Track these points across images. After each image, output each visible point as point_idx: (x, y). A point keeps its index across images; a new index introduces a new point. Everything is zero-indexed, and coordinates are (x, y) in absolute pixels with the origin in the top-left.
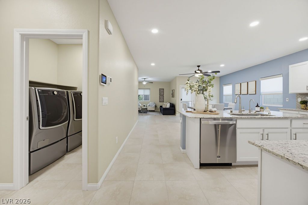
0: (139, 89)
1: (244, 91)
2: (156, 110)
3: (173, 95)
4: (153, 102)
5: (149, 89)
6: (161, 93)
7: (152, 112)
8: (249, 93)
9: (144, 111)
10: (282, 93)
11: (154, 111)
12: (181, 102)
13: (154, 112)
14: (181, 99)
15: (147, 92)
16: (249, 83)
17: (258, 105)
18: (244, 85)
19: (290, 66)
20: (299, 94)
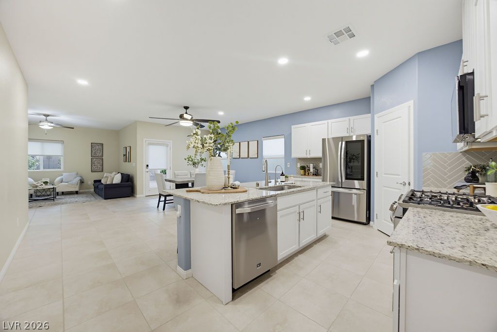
0: (30, 140)
1: (244, 154)
2: (81, 191)
3: (127, 157)
4: (74, 173)
5: (62, 142)
6: (95, 153)
7: (71, 196)
8: (250, 156)
9: (44, 196)
10: (283, 156)
11: (77, 193)
12: (147, 170)
13: (76, 196)
14: (147, 166)
15: (54, 150)
16: (250, 142)
17: (283, 173)
18: (244, 145)
19: (293, 127)
20: (299, 159)
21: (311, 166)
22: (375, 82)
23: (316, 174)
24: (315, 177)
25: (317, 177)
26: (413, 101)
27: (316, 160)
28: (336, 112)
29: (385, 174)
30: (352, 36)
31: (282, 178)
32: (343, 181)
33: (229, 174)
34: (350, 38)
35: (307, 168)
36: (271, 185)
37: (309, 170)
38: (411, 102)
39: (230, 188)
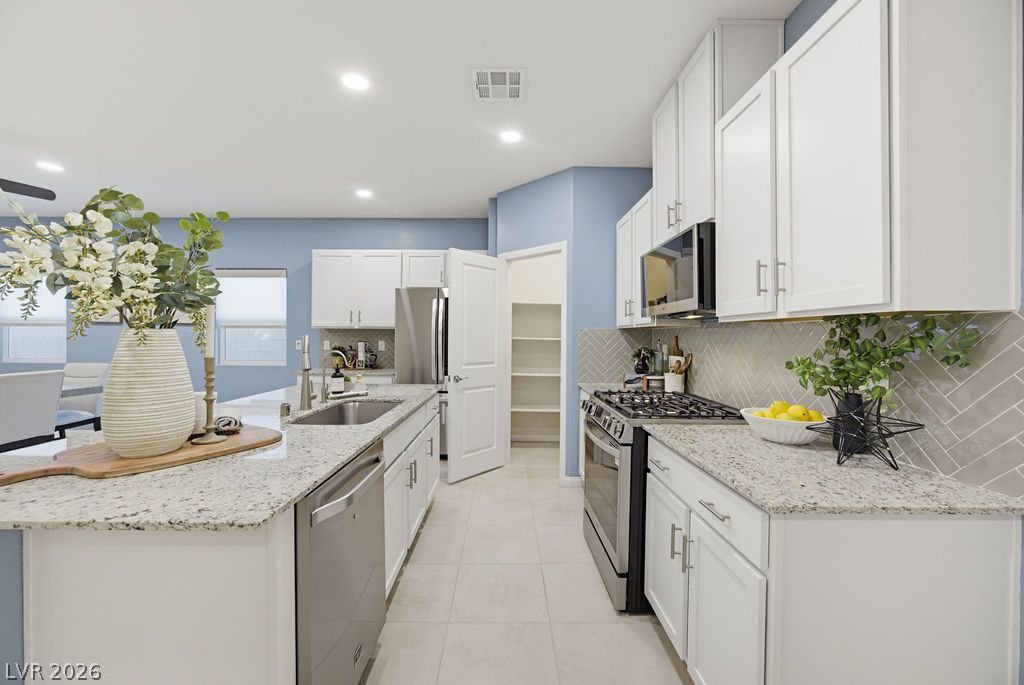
19: (315, 252)
20: (327, 330)
21: (361, 346)
23: (372, 365)
24: (368, 372)
25: (375, 372)
26: (565, 242)
27: (370, 334)
28: (405, 235)
30: (515, 94)
31: (338, 384)
32: (441, 377)
33: (209, 389)
34: (510, 97)
35: (351, 352)
36: (318, 405)
37: (355, 356)
38: (563, 245)
39: (215, 437)
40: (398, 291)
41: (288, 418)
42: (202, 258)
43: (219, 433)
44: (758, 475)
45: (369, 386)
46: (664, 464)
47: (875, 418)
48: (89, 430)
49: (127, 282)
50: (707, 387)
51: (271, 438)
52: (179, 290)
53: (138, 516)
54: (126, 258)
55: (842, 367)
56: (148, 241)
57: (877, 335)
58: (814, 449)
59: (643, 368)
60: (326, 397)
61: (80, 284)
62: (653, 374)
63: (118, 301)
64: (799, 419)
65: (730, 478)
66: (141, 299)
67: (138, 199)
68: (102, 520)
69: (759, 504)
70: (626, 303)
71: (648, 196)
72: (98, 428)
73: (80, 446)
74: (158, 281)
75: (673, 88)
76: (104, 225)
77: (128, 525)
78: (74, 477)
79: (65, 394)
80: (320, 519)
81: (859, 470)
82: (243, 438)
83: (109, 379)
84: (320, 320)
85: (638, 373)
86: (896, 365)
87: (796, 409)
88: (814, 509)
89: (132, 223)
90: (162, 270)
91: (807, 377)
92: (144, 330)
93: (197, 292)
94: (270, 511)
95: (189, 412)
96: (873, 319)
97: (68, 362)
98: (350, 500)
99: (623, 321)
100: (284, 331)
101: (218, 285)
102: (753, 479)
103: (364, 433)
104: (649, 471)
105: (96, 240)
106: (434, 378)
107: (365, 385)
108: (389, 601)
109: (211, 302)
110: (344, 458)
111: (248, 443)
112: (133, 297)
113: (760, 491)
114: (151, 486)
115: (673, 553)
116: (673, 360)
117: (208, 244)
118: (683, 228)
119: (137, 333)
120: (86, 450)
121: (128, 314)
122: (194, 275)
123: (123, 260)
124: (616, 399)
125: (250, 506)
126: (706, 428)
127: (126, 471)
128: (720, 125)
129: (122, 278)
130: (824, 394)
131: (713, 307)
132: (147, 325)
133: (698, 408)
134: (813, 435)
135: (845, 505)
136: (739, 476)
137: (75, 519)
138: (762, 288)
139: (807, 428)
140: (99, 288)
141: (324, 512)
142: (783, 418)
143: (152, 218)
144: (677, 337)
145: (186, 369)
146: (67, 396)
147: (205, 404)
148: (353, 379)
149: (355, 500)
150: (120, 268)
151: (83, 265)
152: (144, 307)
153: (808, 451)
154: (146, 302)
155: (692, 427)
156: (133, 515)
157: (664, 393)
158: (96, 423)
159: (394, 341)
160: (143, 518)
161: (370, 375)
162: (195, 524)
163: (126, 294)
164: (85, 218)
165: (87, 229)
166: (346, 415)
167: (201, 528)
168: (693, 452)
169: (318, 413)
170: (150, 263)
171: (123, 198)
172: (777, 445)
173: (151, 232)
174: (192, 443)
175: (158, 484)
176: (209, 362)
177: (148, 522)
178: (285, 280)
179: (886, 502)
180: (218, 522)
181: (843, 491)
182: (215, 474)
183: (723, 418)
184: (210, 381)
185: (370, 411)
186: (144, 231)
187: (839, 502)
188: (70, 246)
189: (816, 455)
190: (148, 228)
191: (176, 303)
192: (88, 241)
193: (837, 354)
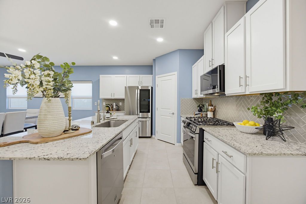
19: (101, 76)
20: (104, 99)
21: (114, 104)
22: (156, 58)
23: (118, 110)
24: (117, 112)
25: (119, 112)
27: (117, 100)
28: (127, 70)
29: (162, 109)
30: (162, 26)
31: (108, 115)
32: (138, 114)
33: (70, 116)
34: (160, 27)
35: (112, 106)
36: (102, 122)
37: (112, 107)
38: (176, 73)
39: (71, 131)
40: (125, 87)
41: (93, 125)
42: (67, 76)
43: (73, 130)
44: (242, 143)
45: (117, 116)
46: (209, 139)
47: (278, 125)
48: (34, 129)
49: (44, 83)
50: (221, 116)
51: (89, 131)
52: (60, 86)
53: (48, 155)
54: (44, 76)
55: (267, 109)
56: (51, 71)
57: (279, 99)
58: (257, 135)
59: (200, 110)
60: (105, 119)
61: (30, 83)
62: (204, 112)
63: (42, 89)
64: (253, 125)
65: (233, 144)
66: (49, 88)
67: (48, 58)
68: (37, 157)
69: (243, 152)
70: (195, 90)
71: (202, 58)
72: (36, 128)
73: (31, 134)
74: (54, 83)
75: (211, 24)
76: (37, 65)
77: (45, 159)
78: (29, 143)
79: (27, 118)
80: (104, 156)
81: (273, 141)
82: (80, 131)
83: (39, 113)
84: (102, 96)
85: (199, 112)
86: (285, 109)
87: (252, 123)
88: (262, 154)
89: (46, 65)
90: (55, 80)
91: (256, 112)
92: (50, 98)
93: (66, 87)
94: (89, 154)
95: (63, 124)
96: (278, 94)
97: (27, 109)
98: (113, 151)
99: (194, 96)
100: (91, 100)
101: (72, 84)
102: (240, 144)
103: (116, 130)
104: (204, 141)
105: (35, 69)
106: (137, 113)
107: (116, 115)
108: (124, 181)
109: (70, 90)
110: (111, 138)
111: (81, 133)
112: (46, 88)
113: (243, 148)
114: (52, 146)
115: (213, 167)
116: (210, 108)
117: (69, 72)
118: (214, 67)
119: (48, 99)
120: (33, 135)
121: (45, 93)
122: (65, 81)
123: (43, 76)
124: (193, 119)
125: (83, 153)
126: (222, 128)
127: (44, 141)
128: (227, 34)
129: (43, 82)
130: (261, 117)
131: (224, 91)
132: (51, 97)
133: (219, 122)
134: (257, 130)
135: (271, 152)
136: (235, 143)
137: (29, 157)
138: (241, 85)
139: (256, 128)
140: (36, 85)
141: (106, 154)
142: (247, 125)
143: (52, 64)
144: (211, 101)
145: (63, 110)
146: (27, 119)
147: (68, 121)
148: (113, 114)
149: (115, 150)
150: (42, 79)
151: (31, 77)
152: (50, 91)
153: (256, 136)
154: (50, 89)
155: (218, 128)
156: (47, 155)
157: (207, 118)
158: (36, 127)
159: (124, 103)
160: (50, 156)
161: (117, 113)
162: (66, 158)
163: (44, 87)
164: (31, 63)
165: (32, 67)
166: (111, 124)
167: (68, 159)
168: (220, 136)
169: (102, 124)
170: (51, 77)
171: (43, 58)
172: (245, 134)
173: (52, 68)
174: (65, 133)
175: (54, 145)
176: (70, 108)
177: (51, 158)
178: (92, 84)
179: (285, 152)
180: (73, 157)
181: (270, 148)
182: (72, 142)
183: (227, 125)
184: (70, 114)
185: (118, 123)
186: (49, 68)
187: (270, 152)
188: (27, 71)
189: (259, 137)
190: (51, 67)
191: (59, 90)
192: (32, 70)
193: (265, 105)
